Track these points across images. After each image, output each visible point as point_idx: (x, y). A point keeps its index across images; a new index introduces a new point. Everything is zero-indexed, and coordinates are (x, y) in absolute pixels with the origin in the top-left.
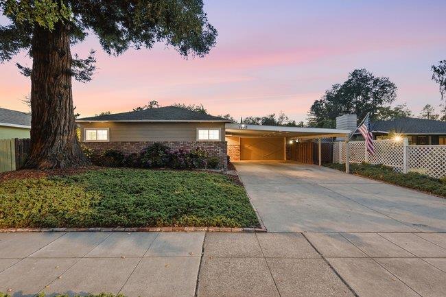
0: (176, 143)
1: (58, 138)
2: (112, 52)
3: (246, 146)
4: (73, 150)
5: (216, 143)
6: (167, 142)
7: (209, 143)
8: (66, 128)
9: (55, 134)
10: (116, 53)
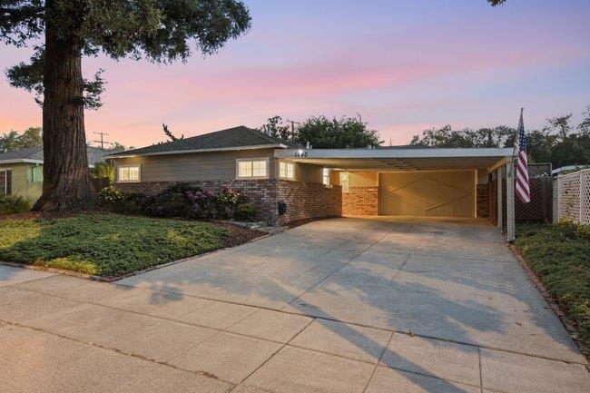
0: (210, 183)
1: (62, 177)
2: (162, 60)
3: (391, 189)
4: (79, 191)
5: (261, 181)
6: (199, 182)
7: (250, 182)
8: (72, 166)
9: (60, 173)
10: (167, 59)
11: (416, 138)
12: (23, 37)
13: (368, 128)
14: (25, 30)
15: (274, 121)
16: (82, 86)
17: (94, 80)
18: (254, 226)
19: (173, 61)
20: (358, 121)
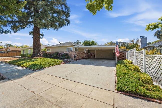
5: (71, 52)
7: (69, 52)
11: (105, 44)
12: (30, 26)
13: (95, 42)
14: (30, 25)
15: (78, 41)
16: (40, 35)
17: (42, 33)
18: (69, 60)
19: (58, 30)
20: (94, 40)
